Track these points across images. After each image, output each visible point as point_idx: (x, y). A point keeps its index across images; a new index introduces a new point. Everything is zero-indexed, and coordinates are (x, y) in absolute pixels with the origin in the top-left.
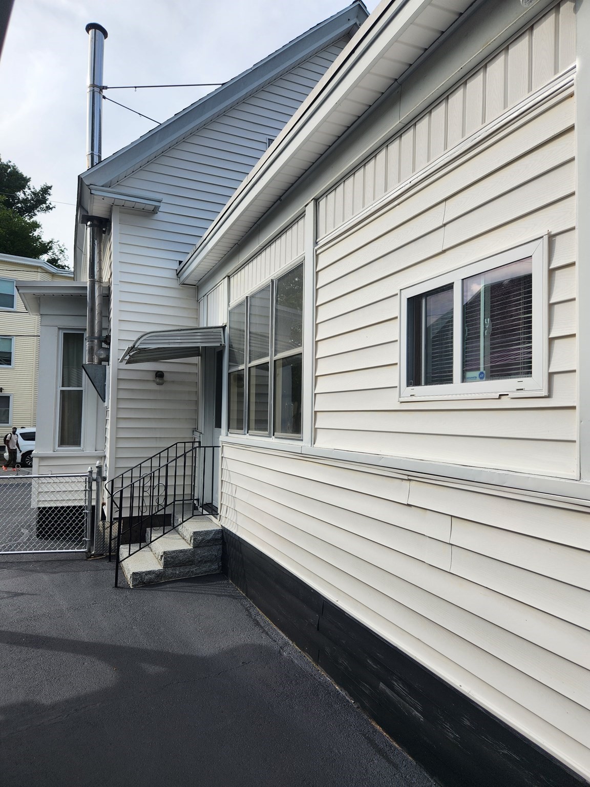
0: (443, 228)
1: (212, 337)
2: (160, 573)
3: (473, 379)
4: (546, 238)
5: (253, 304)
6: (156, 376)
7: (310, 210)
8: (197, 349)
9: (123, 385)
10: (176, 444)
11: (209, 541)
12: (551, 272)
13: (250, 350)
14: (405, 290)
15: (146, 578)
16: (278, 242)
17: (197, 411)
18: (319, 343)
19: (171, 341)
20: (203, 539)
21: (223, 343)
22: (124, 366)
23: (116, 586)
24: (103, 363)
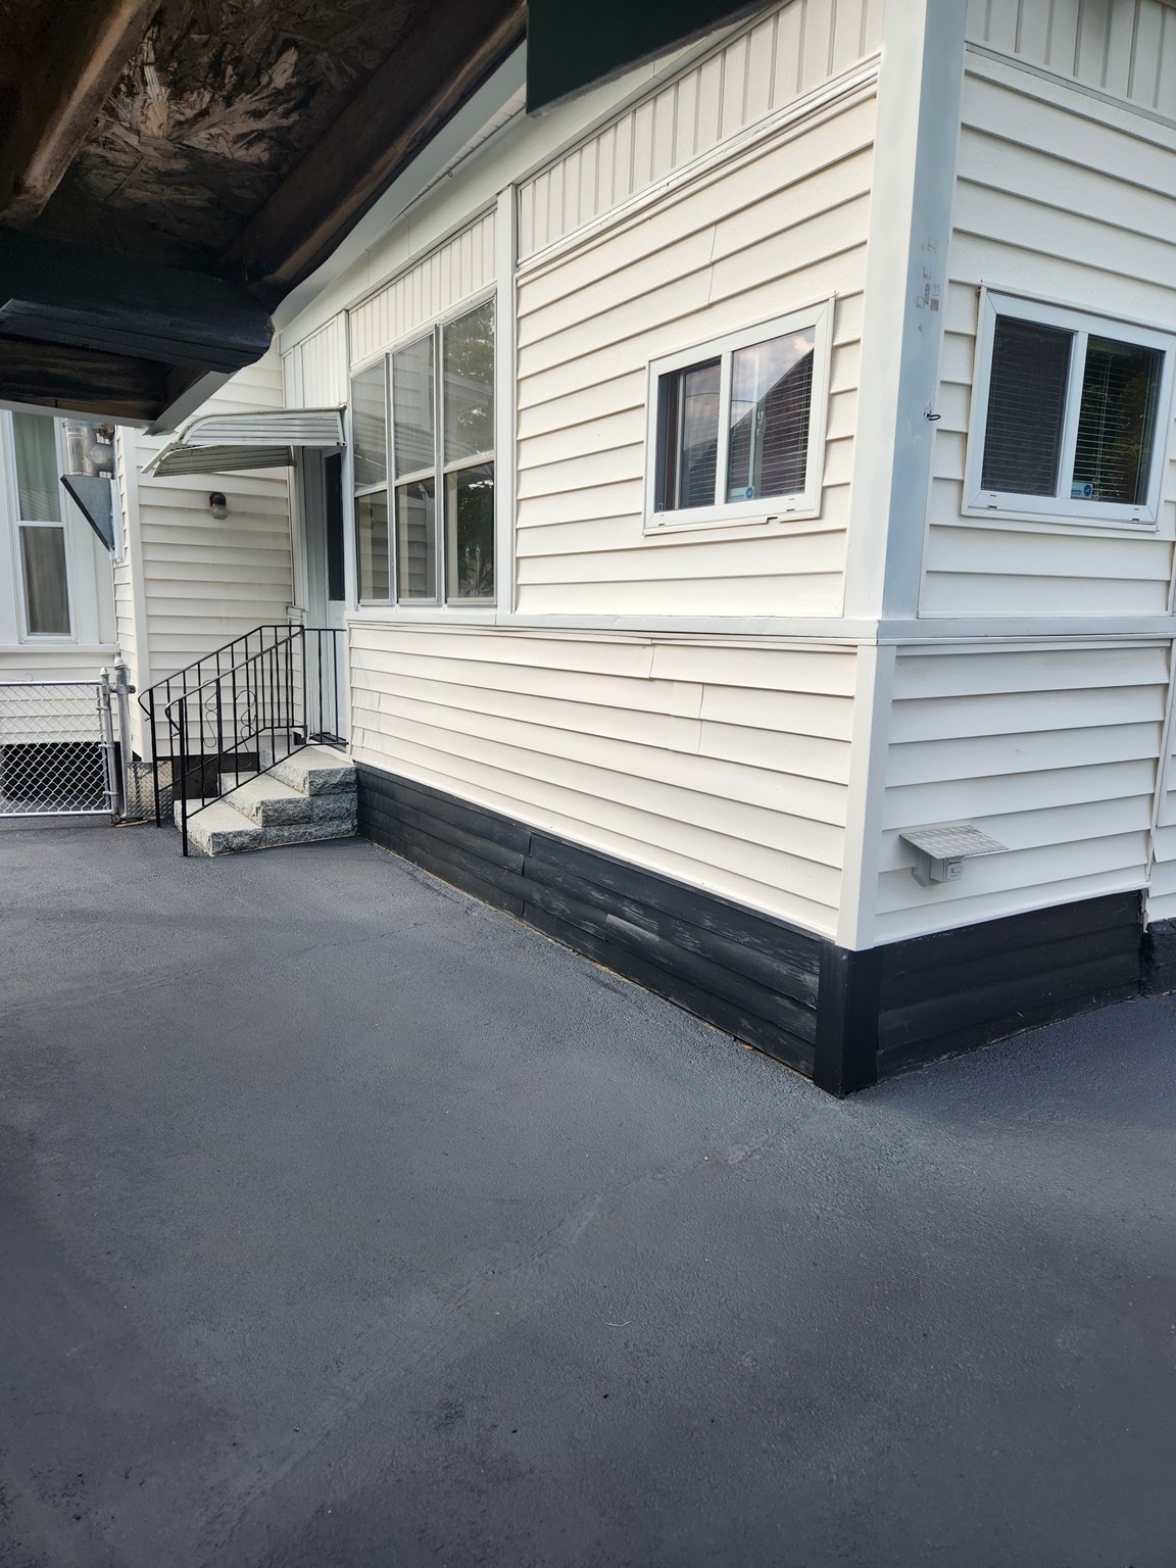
0: (710, 269)
1: (322, 429)
2: (258, 835)
3: (740, 498)
4: (832, 301)
5: (400, 366)
6: (212, 503)
7: (506, 201)
8: (285, 452)
9: (152, 518)
10: (260, 628)
11: (336, 786)
12: (835, 349)
13: (396, 457)
14: (657, 362)
15: (236, 841)
16: (446, 253)
17: (291, 571)
18: (522, 443)
19: (246, 434)
20: (326, 783)
21: (342, 441)
22: (151, 480)
23: (185, 854)
24: (103, 474)
